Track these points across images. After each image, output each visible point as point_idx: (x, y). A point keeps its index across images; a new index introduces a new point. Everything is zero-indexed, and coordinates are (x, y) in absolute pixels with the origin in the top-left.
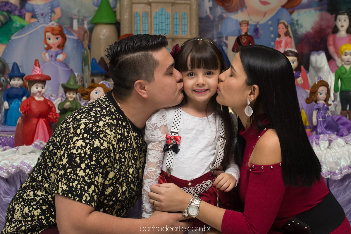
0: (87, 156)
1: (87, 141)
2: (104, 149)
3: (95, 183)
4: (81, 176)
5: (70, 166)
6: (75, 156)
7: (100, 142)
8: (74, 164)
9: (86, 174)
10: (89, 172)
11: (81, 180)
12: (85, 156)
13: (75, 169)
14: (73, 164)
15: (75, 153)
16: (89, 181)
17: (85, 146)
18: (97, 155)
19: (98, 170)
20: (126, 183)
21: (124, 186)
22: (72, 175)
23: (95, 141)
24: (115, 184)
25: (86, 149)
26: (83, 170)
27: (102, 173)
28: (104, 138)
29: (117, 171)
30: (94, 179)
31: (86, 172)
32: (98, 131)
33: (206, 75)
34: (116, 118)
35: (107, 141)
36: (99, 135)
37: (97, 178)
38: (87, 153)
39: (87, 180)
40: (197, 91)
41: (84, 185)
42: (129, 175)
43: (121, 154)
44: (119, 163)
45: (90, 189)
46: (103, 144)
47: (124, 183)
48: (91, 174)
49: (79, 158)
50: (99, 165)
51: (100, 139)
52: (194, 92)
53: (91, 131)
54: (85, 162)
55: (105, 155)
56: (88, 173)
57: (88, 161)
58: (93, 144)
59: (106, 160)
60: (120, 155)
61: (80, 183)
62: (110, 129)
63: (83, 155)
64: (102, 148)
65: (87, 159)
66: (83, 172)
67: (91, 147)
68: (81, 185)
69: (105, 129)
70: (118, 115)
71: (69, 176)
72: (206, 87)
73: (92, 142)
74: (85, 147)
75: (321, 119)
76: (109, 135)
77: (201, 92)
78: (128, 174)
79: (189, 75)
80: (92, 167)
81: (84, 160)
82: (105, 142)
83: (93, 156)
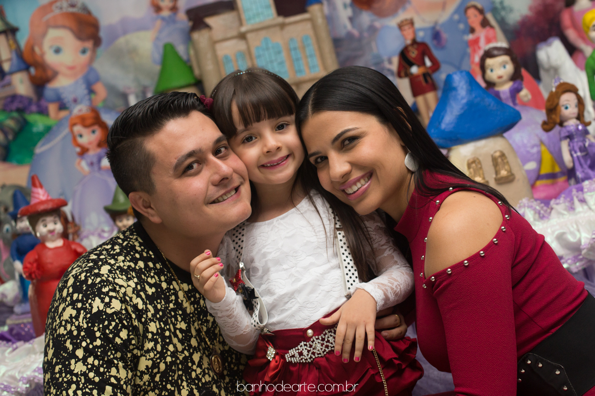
0: (83, 334)
1: (79, 305)
2: (115, 313)
3: (113, 380)
4: (79, 373)
5: (58, 361)
6: (63, 339)
7: (102, 301)
8: (64, 354)
9: (89, 366)
10: (93, 362)
11: (81, 381)
12: (79, 334)
13: (67, 363)
14: (62, 355)
15: (63, 334)
16: (97, 379)
17: (76, 315)
18: (101, 326)
19: (114, 355)
20: (187, 381)
21: (183, 388)
22: (64, 375)
23: (92, 302)
24: (160, 383)
25: (78, 320)
26: (81, 361)
27: (122, 359)
28: (111, 294)
29: (158, 355)
30: (107, 374)
31: (88, 363)
32: (97, 282)
33: (276, 130)
34: (142, 258)
35: (119, 298)
36: (100, 289)
37: (113, 371)
38: (82, 326)
39: (93, 378)
40: (269, 165)
41: (90, 389)
42: (192, 366)
43: (162, 323)
44: (160, 340)
45: (103, 393)
46: (111, 304)
47: (182, 382)
48: (99, 364)
49: (70, 340)
50: (111, 346)
51: (102, 296)
52: (264, 170)
53: (84, 286)
54: (81, 346)
55: (119, 324)
56: (93, 365)
57: (87, 342)
58: (90, 308)
59: (124, 334)
60: (160, 325)
61: (81, 387)
62: (127, 277)
63: (75, 333)
64: (109, 311)
65: (84, 339)
66: (82, 364)
67: (86, 314)
68: (84, 391)
69: (112, 278)
70: (146, 252)
71: (59, 380)
72: (284, 153)
73: (87, 305)
74: (77, 317)
75: (579, 154)
76: (122, 288)
77: (278, 164)
78: (190, 364)
79: (246, 141)
80: (98, 351)
81: (79, 341)
82: (113, 300)
83: (93, 329)
